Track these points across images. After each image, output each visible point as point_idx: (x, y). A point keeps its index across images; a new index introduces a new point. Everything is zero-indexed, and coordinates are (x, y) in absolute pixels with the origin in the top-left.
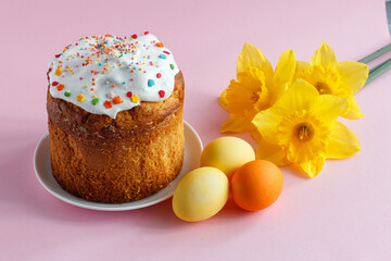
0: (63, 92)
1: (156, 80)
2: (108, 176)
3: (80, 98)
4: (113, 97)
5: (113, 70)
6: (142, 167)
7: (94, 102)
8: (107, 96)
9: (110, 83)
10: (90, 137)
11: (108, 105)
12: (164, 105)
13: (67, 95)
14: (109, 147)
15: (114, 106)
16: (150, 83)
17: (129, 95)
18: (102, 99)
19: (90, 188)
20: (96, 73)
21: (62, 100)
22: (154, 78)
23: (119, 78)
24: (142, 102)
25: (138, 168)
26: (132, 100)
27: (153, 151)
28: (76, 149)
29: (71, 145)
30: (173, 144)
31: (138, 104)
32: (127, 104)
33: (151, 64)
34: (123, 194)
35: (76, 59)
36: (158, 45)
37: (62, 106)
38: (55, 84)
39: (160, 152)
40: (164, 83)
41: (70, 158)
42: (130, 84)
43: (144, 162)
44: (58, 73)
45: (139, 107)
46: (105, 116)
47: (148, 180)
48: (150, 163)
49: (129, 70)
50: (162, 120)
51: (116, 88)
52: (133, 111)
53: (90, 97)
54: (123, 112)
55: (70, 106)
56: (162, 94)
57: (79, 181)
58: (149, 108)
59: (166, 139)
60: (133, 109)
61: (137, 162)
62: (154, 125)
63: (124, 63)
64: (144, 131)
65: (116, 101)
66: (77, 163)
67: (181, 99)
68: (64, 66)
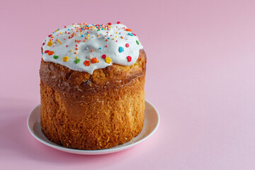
0: (52, 56)
1: (125, 48)
2: (84, 126)
3: (65, 59)
4: (91, 58)
5: (92, 39)
6: (112, 119)
7: (76, 61)
8: (86, 58)
9: (90, 49)
10: (72, 91)
11: (87, 63)
12: (131, 70)
13: (56, 57)
14: (86, 99)
15: (92, 65)
16: (120, 50)
17: (104, 57)
18: (83, 60)
19: (70, 135)
20: (79, 42)
21: (51, 63)
22: (123, 46)
23: (97, 45)
24: (114, 64)
25: (109, 120)
26: (106, 61)
27: (121, 107)
28: (60, 104)
29: (57, 100)
30: (136, 105)
31: (111, 64)
32: (102, 64)
33: (122, 37)
34: (96, 142)
35: (64, 35)
36: (127, 30)
37: (52, 67)
38: (47, 52)
39: (126, 109)
40: (131, 52)
41: (56, 111)
42: (105, 49)
43: (113, 115)
44: (50, 44)
45: (112, 67)
46: (84, 73)
47: (115, 132)
48: (118, 116)
49: (104, 40)
50: (129, 81)
51: (94, 52)
52: (106, 70)
53: (73, 58)
54: (98, 70)
55: (57, 67)
56: (129, 59)
57: (62, 130)
58: (119, 69)
59: (131, 99)
60: (107, 68)
61: (108, 114)
62: (122, 83)
63: (100, 35)
64: (115, 87)
65: (94, 61)
66: (61, 114)
67: (144, 69)
68: (54, 39)
